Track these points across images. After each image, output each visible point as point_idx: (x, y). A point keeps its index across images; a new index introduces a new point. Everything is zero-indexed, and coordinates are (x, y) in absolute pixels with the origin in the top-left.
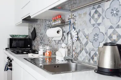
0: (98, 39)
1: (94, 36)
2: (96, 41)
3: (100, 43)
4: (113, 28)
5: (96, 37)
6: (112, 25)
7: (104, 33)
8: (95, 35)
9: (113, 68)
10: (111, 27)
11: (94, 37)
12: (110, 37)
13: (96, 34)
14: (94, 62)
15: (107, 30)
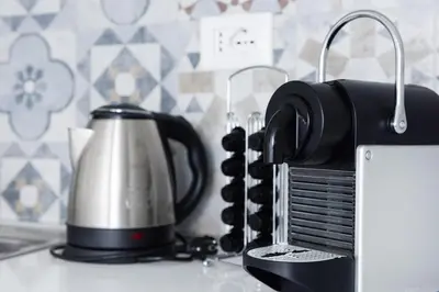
0: (39, 97)
1: (15, 80)
2: (29, 105)
3: (50, 113)
4: (119, 42)
5: (29, 87)
6: (112, 27)
7: (73, 66)
8: (20, 76)
9: (142, 225)
10: (108, 38)
11: (17, 87)
12: (105, 84)
13: (30, 70)
14: (19, 214)
15: (89, 53)
